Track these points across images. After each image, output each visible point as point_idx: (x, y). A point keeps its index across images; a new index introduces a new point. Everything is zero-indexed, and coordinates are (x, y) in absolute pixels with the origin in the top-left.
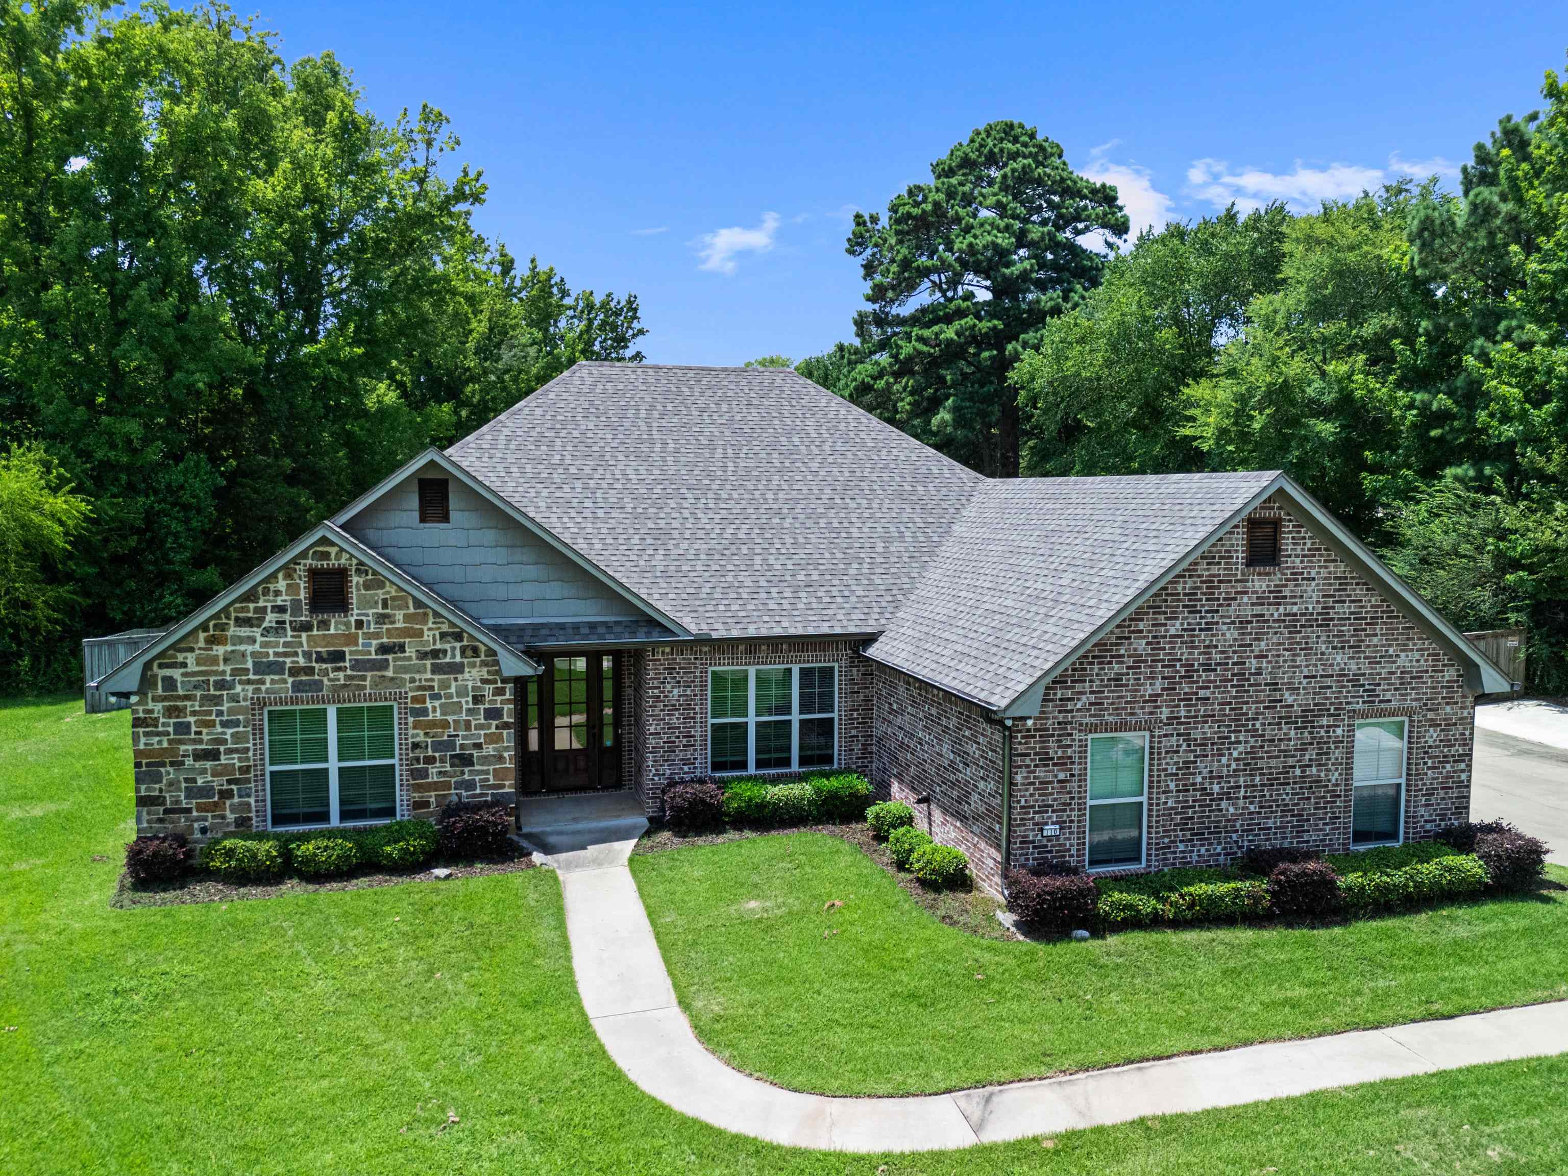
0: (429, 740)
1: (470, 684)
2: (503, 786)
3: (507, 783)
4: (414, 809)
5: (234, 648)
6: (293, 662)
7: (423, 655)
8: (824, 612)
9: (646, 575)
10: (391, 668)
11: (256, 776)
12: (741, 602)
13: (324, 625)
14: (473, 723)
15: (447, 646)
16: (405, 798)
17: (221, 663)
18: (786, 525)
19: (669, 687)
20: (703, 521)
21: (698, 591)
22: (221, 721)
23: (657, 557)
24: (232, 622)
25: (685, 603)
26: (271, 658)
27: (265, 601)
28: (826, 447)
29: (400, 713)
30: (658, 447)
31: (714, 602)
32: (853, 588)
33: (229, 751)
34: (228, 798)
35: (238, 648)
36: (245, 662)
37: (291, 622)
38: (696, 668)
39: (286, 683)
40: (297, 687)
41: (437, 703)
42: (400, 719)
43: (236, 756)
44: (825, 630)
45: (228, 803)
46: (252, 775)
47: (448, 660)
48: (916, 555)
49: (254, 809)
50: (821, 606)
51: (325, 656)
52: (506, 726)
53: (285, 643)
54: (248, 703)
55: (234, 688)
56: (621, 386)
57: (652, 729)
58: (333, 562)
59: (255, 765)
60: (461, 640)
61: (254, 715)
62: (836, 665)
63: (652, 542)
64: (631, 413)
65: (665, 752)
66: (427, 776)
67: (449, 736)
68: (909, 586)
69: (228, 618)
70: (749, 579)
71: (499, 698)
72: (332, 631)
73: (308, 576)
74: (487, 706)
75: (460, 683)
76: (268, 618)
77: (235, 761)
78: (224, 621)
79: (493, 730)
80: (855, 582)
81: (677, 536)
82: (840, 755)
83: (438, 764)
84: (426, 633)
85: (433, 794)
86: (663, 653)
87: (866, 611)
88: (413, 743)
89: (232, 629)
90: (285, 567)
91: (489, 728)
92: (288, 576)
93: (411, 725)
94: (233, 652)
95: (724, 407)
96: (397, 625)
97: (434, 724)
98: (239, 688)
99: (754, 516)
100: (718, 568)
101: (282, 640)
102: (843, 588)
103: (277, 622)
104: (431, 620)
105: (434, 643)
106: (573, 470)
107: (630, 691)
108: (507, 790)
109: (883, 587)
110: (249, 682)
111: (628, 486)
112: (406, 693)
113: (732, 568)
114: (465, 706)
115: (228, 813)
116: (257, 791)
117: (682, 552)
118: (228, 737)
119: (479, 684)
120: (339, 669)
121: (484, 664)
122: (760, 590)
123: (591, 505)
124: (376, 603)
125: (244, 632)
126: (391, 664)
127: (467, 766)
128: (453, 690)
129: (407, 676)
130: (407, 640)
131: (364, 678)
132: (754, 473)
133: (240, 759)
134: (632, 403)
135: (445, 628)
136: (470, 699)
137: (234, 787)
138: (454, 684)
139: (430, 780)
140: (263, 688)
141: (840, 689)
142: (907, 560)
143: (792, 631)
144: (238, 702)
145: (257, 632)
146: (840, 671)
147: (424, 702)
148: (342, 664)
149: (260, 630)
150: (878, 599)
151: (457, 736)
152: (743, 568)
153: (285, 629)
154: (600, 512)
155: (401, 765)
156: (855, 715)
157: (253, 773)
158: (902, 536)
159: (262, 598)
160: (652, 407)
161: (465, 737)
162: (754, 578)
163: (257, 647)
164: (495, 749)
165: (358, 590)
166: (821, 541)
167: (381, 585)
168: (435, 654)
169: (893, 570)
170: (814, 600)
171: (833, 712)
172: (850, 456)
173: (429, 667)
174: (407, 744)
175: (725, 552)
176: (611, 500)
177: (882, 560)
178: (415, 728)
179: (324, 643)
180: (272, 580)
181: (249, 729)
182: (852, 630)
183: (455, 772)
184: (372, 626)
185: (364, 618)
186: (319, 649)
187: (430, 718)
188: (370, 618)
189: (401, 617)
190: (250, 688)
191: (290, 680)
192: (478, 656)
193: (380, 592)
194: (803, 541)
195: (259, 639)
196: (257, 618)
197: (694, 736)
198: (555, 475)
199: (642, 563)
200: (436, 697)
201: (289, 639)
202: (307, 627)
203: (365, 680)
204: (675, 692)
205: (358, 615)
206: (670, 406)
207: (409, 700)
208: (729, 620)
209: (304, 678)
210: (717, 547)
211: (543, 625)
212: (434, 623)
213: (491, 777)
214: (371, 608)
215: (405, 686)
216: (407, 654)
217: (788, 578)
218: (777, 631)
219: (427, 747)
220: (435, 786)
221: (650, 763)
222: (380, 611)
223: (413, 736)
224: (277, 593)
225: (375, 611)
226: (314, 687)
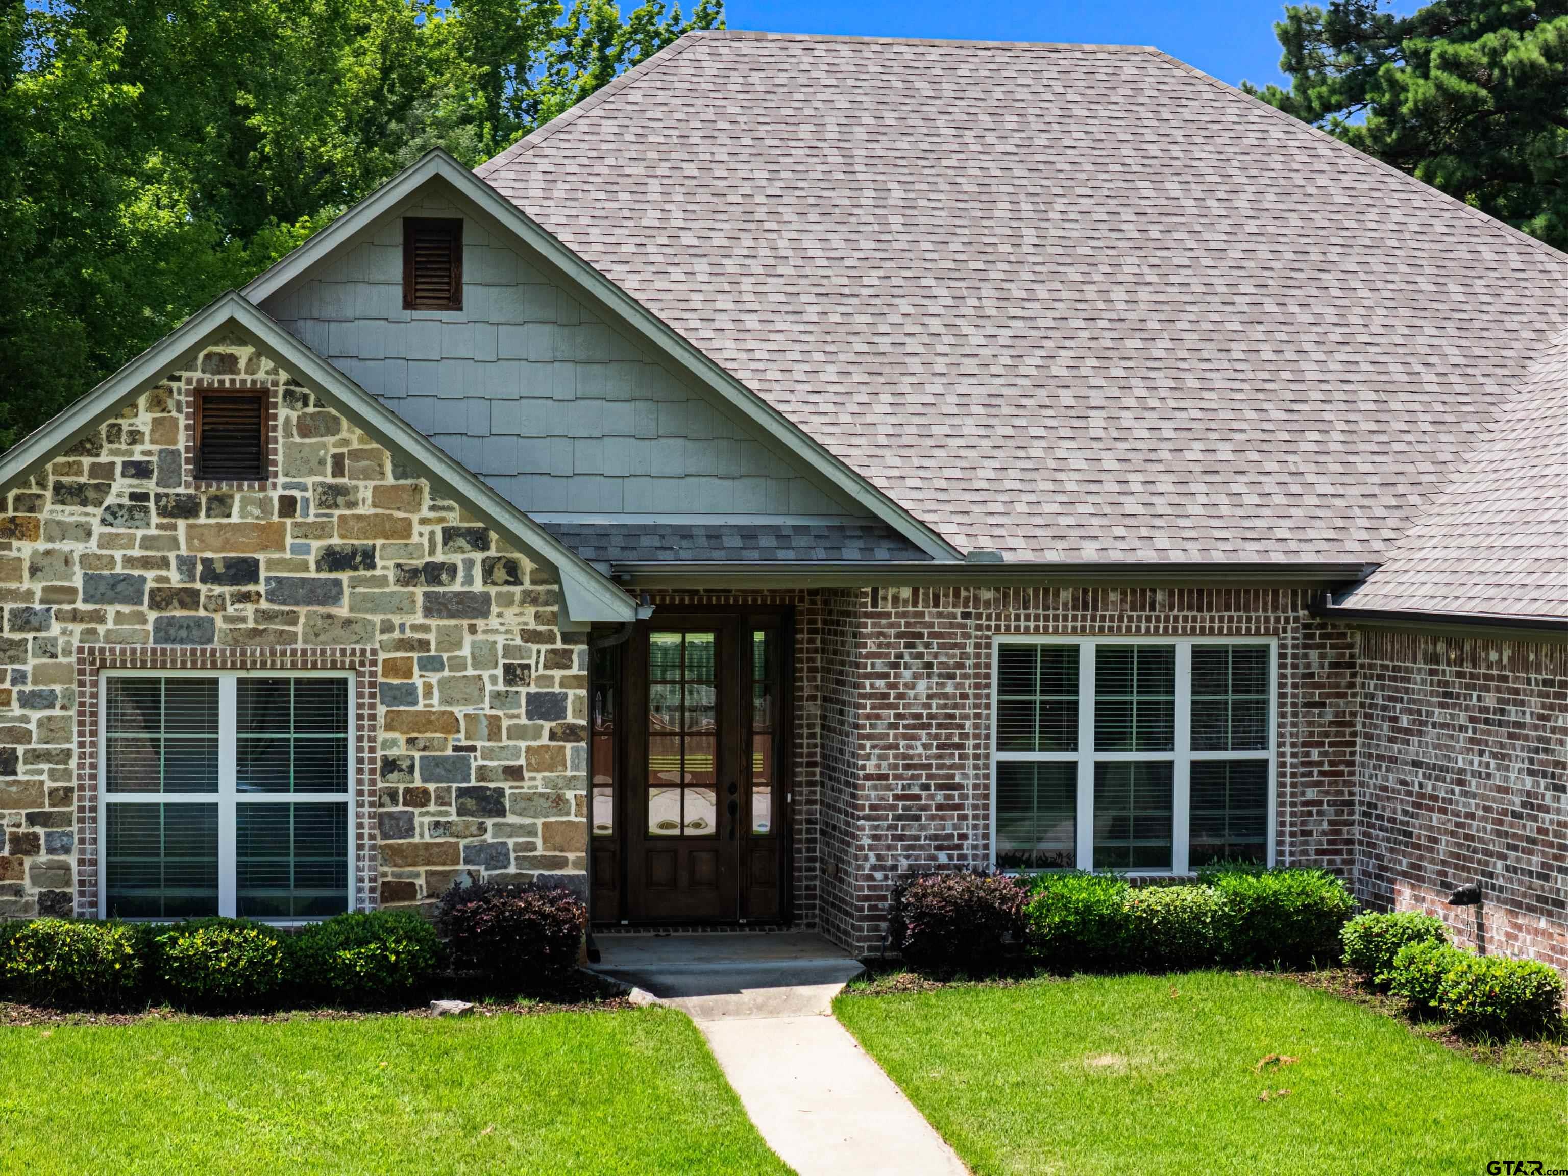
0: (417, 755)
1: (501, 640)
2: (561, 863)
3: (571, 856)
4: (384, 899)
5: (49, 546)
6: (159, 579)
7: (409, 576)
8: (1247, 523)
9: (855, 441)
10: (346, 600)
11: (81, 809)
12: (1064, 498)
13: (221, 504)
14: (505, 723)
15: (457, 559)
16: (366, 874)
17: (26, 574)
18: (1156, 354)
19: (907, 674)
20: (973, 340)
21: (968, 474)
22: (20, 692)
23: (877, 408)
24: (48, 494)
25: (942, 496)
26: (119, 569)
27: (113, 452)
28: (1241, 201)
29: (360, 695)
30: (868, 197)
31: (1005, 497)
32: (1310, 478)
33: (36, 756)
34: (28, 853)
35: (57, 546)
36: (69, 577)
37: (158, 496)
38: (967, 636)
39: (145, 622)
40: (164, 631)
41: (434, 678)
42: (360, 706)
43: (46, 766)
44: (1249, 555)
45: (28, 862)
46: (74, 808)
47: (457, 587)
48: (1448, 418)
49: (75, 878)
50: (1240, 512)
51: (220, 568)
52: (571, 733)
53: (145, 538)
54: (73, 659)
55: (47, 628)
56: (782, 78)
57: (871, 767)
58: (243, 378)
59: (81, 788)
60: (485, 547)
61: (81, 684)
62: (1274, 643)
63: (866, 378)
64: (805, 130)
65: (898, 818)
66: (410, 832)
67: (456, 749)
68: (1432, 478)
69: (42, 485)
70: (1079, 454)
71: (558, 674)
72: (235, 519)
73: (195, 405)
74: (533, 689)
75: (480, 637)
76: (115, 488)
77: (45, 777)
78: (35, 490)
79: (545, 740)
80: (1313, 468)
81: (919, 369)
82: (1280, 843)
83: (432, 807)
84: (417, 528)
85: (422, 869)
86: (896, 599)
87: (1340, 523)
88: (385, 759)
89: (48, 507)
90: (150, 384)
91: (537, 736)
92: (157, 403)
93: (381, 721)
94: (48, 553)
95: (1010, 121)
96: (360, 511)
97: (426, 721)
98: (55, 628)
99: (1086, 334)
100: (1010, 432)
101: (140, 533)
102: (1287, 479)
103: (133, 496)
104: (427, 502)
105: (432, 552)
106: (688, 239)
107: (812, 709)
108: (570, 871)
109: (1376, 479)
110: (76, 616)
111: (808, 271)
112: (374, 652)
113: (1041, 432)
114: (489, 687)
115: (27, 882)
116: (82, 841)
117: (930, 399)
118: (32, 726)
119: (518, 641)
120: (245, 597)
121: (530, 598)
122: (1103, 477)
123: (731, 306)
124: (322, 462)
125: (71, 513)
126: (346, 591)
127: (491, 814)
128: (466, 651)
129: (377, 618)
130: (379, 542)
131: (292, 619)
132: (1081, 250)
133: (52, 773)
134: (808, 112)
135: (454, 519)
136: (499, 672)
137: (40, 830)
138: (468, 639)
139: (416, 839)
140: (101, 629)
141: (1282, 695)
142: (1429, 428)
143: (1177, 557)
144: (53, 656)
145: (93, 515)
146: (1282, 656)
147: (409, 674)
148: (251, 588)
149: (99, 511)
150: (1366, 502)
151: (473, 749)
152: (1063, 433)
153: (146, 510)
154: (751, 321)
155: (360, 805)
156: (1315, 755)
157: (76, 804)
158: (1414, 379)
159: (106, 446)
160: (853, 119)
161: (488, 754)
162: (1089, 454)
163: (93, 545)
164: (547, 782)
165: (288, 434)
166: (1237, 385)
167: (332, 427)
168: (433, 573)
169: (1397, 447)
170: (1225, 499)
171: (1265, 747)
172: (1294, 220)
173: (420, 600)
174: (373, 761)
175: (1024, 401)
176: (772, 298)
177: (1374, 427)
178: (389, 727)
179: (218, 543)
180: (126, 411)
181: (73, 712)
182: (1308, 558)
183: (467, 825)
184: (312, 510)
185: (297, 494)
186: (209, 555)
187: (420, 707)
188: (309, 494)
189: (369, 494)
190: (78, 628)
191: (152, 616)
192: (518, 582)
193: (330, 440)
194: (1197, 384)
195: (98, 529)
196: (96, 487)
197: (959, 787)
198: (650, 249)
199: (845, 418)
200: (433, 664)
201: (153, 532)
202: (187, 508)
203: (294, 623)
204: (922, 686)
205: (286, 486)
206: (890, 118)
207: (379, 669)
208: (1039, 532)
209: (178, 613)
210: (1005, 391)
211: (646, 530)
212: (432, 508)
213: (539, 842)
214: (311, 472)
215: (371, 638)
216: (378, 572)
217: (1165, 455)
218: (1147, 555)
219: (411, 768)
220: (427, 853)
221: (866, 841)
222: (329, 480)
223: (385, 745)
224: (135, 437)
225: (319, 479)
226: (196, 633)
